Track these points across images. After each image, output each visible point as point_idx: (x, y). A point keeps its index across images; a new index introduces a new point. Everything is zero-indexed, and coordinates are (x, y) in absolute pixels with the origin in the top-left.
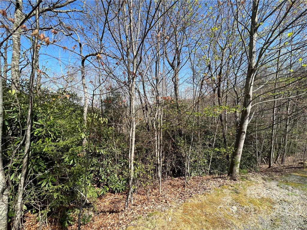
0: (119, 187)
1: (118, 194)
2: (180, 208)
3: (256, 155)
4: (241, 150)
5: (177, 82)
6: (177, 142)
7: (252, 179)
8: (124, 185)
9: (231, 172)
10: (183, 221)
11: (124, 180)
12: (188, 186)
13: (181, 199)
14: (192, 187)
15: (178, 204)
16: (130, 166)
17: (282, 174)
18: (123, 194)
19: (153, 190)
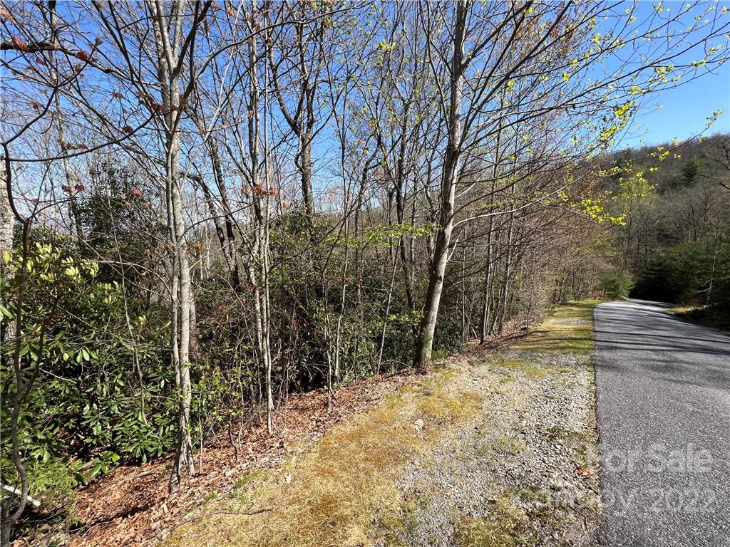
0: (153, 443)
1: (153, 464)
2: (314, 450)
3: (462, 324)
4: (434, 314)
5: (309, 168)
6: (312, 311)
7: (453, 366)
8: (169, 437)
9: (418, 359)
10: (318, 475)
11: (169, 424)
12: (335, 402)
13: (315, 433)
14: (343, 403)
15: (310, 444)
16: (178, 381)
17: (497, 350)
18: (168, 459)
19: (253, 429)
